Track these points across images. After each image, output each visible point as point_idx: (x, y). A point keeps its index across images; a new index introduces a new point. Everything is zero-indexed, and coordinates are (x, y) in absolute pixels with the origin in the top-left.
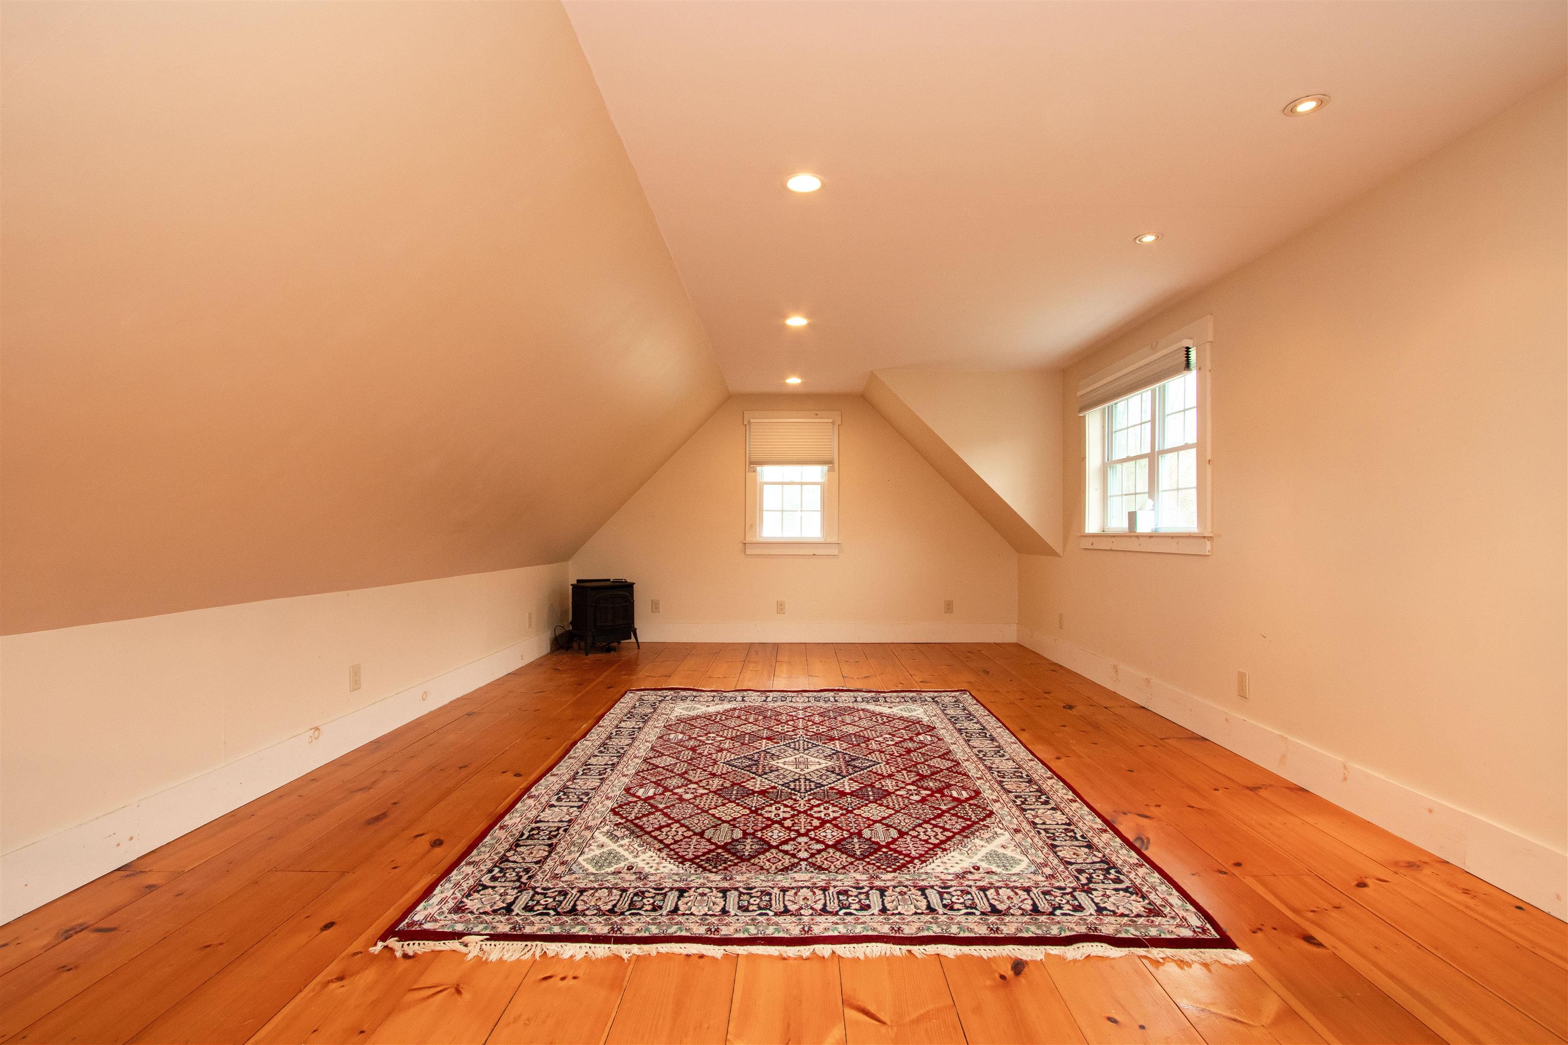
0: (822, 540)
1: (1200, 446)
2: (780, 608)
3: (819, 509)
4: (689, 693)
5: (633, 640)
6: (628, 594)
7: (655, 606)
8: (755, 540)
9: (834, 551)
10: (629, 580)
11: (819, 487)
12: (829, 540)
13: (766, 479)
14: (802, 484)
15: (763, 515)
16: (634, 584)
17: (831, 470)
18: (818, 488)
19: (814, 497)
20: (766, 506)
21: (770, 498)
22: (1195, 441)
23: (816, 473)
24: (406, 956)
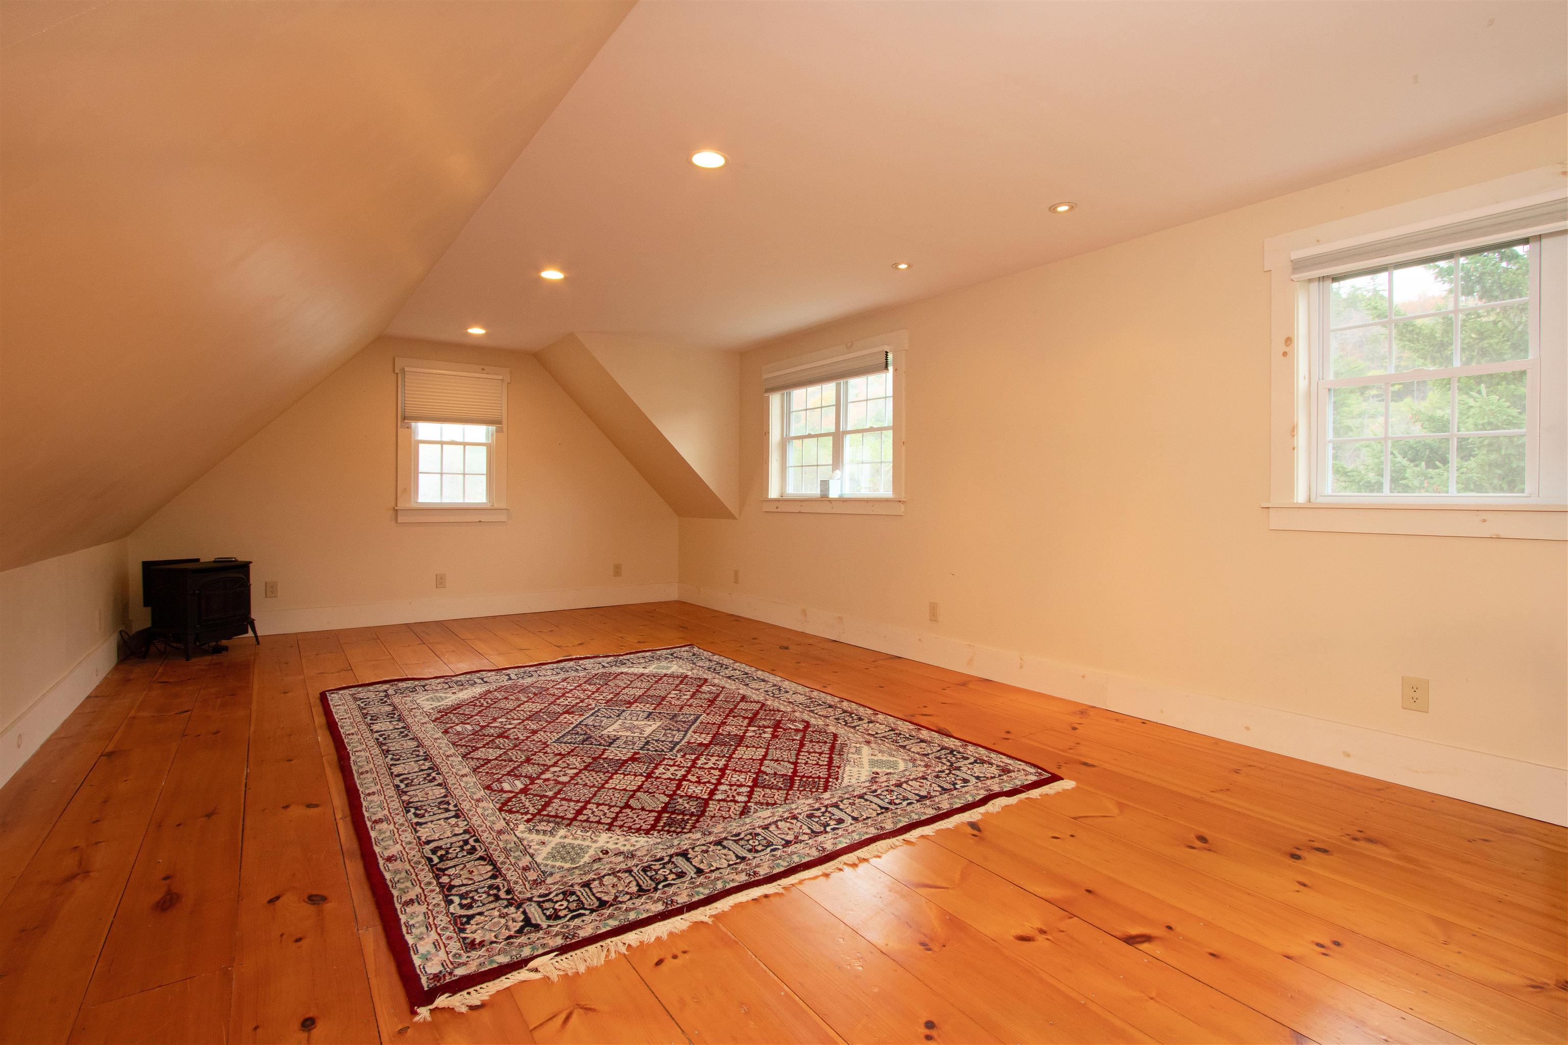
0: (489, 506)
1: (896, 428)
2: (440, 581)
3: (485, 473)
4: (409, 684)
5: (250, 634)
6: (243, 576)
7: (271, 590)
8: (407, 506)
9: (503, 517)
10: (241, 558)
11: (485, 447)
12: (496, 506)
13: (421, 437)
14: (465, 444)
15: (418, 479)
16: (250, 562)
17: (499, 431)
18: (484, 450)
19: (478, 460)
20: (422, 467)
21: (427, 457)
22: (892, 425)
23: (479, 433)
24: (472, 1008)
